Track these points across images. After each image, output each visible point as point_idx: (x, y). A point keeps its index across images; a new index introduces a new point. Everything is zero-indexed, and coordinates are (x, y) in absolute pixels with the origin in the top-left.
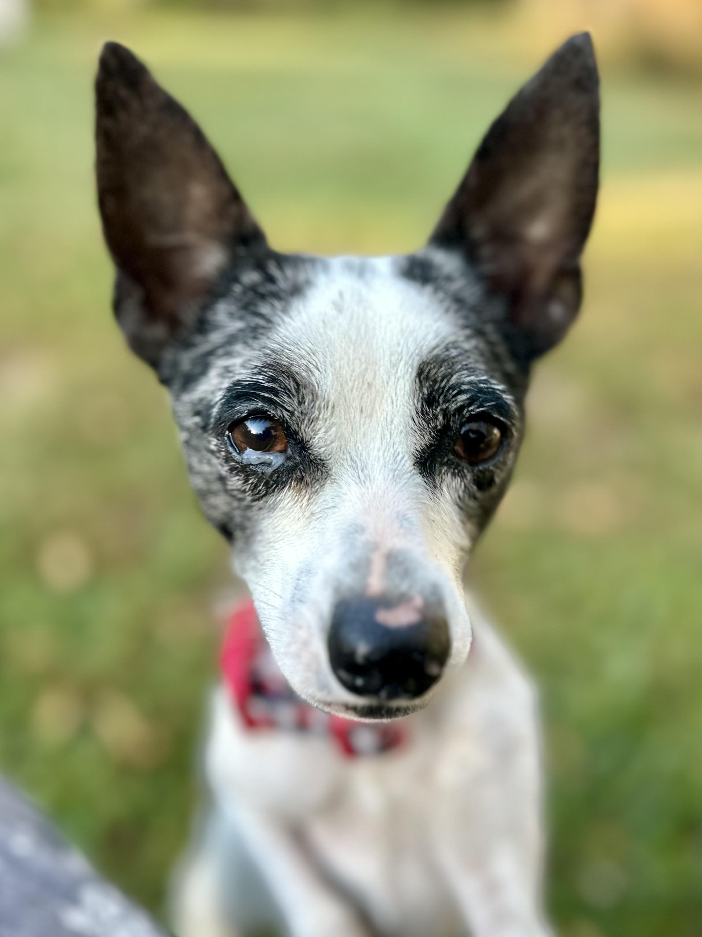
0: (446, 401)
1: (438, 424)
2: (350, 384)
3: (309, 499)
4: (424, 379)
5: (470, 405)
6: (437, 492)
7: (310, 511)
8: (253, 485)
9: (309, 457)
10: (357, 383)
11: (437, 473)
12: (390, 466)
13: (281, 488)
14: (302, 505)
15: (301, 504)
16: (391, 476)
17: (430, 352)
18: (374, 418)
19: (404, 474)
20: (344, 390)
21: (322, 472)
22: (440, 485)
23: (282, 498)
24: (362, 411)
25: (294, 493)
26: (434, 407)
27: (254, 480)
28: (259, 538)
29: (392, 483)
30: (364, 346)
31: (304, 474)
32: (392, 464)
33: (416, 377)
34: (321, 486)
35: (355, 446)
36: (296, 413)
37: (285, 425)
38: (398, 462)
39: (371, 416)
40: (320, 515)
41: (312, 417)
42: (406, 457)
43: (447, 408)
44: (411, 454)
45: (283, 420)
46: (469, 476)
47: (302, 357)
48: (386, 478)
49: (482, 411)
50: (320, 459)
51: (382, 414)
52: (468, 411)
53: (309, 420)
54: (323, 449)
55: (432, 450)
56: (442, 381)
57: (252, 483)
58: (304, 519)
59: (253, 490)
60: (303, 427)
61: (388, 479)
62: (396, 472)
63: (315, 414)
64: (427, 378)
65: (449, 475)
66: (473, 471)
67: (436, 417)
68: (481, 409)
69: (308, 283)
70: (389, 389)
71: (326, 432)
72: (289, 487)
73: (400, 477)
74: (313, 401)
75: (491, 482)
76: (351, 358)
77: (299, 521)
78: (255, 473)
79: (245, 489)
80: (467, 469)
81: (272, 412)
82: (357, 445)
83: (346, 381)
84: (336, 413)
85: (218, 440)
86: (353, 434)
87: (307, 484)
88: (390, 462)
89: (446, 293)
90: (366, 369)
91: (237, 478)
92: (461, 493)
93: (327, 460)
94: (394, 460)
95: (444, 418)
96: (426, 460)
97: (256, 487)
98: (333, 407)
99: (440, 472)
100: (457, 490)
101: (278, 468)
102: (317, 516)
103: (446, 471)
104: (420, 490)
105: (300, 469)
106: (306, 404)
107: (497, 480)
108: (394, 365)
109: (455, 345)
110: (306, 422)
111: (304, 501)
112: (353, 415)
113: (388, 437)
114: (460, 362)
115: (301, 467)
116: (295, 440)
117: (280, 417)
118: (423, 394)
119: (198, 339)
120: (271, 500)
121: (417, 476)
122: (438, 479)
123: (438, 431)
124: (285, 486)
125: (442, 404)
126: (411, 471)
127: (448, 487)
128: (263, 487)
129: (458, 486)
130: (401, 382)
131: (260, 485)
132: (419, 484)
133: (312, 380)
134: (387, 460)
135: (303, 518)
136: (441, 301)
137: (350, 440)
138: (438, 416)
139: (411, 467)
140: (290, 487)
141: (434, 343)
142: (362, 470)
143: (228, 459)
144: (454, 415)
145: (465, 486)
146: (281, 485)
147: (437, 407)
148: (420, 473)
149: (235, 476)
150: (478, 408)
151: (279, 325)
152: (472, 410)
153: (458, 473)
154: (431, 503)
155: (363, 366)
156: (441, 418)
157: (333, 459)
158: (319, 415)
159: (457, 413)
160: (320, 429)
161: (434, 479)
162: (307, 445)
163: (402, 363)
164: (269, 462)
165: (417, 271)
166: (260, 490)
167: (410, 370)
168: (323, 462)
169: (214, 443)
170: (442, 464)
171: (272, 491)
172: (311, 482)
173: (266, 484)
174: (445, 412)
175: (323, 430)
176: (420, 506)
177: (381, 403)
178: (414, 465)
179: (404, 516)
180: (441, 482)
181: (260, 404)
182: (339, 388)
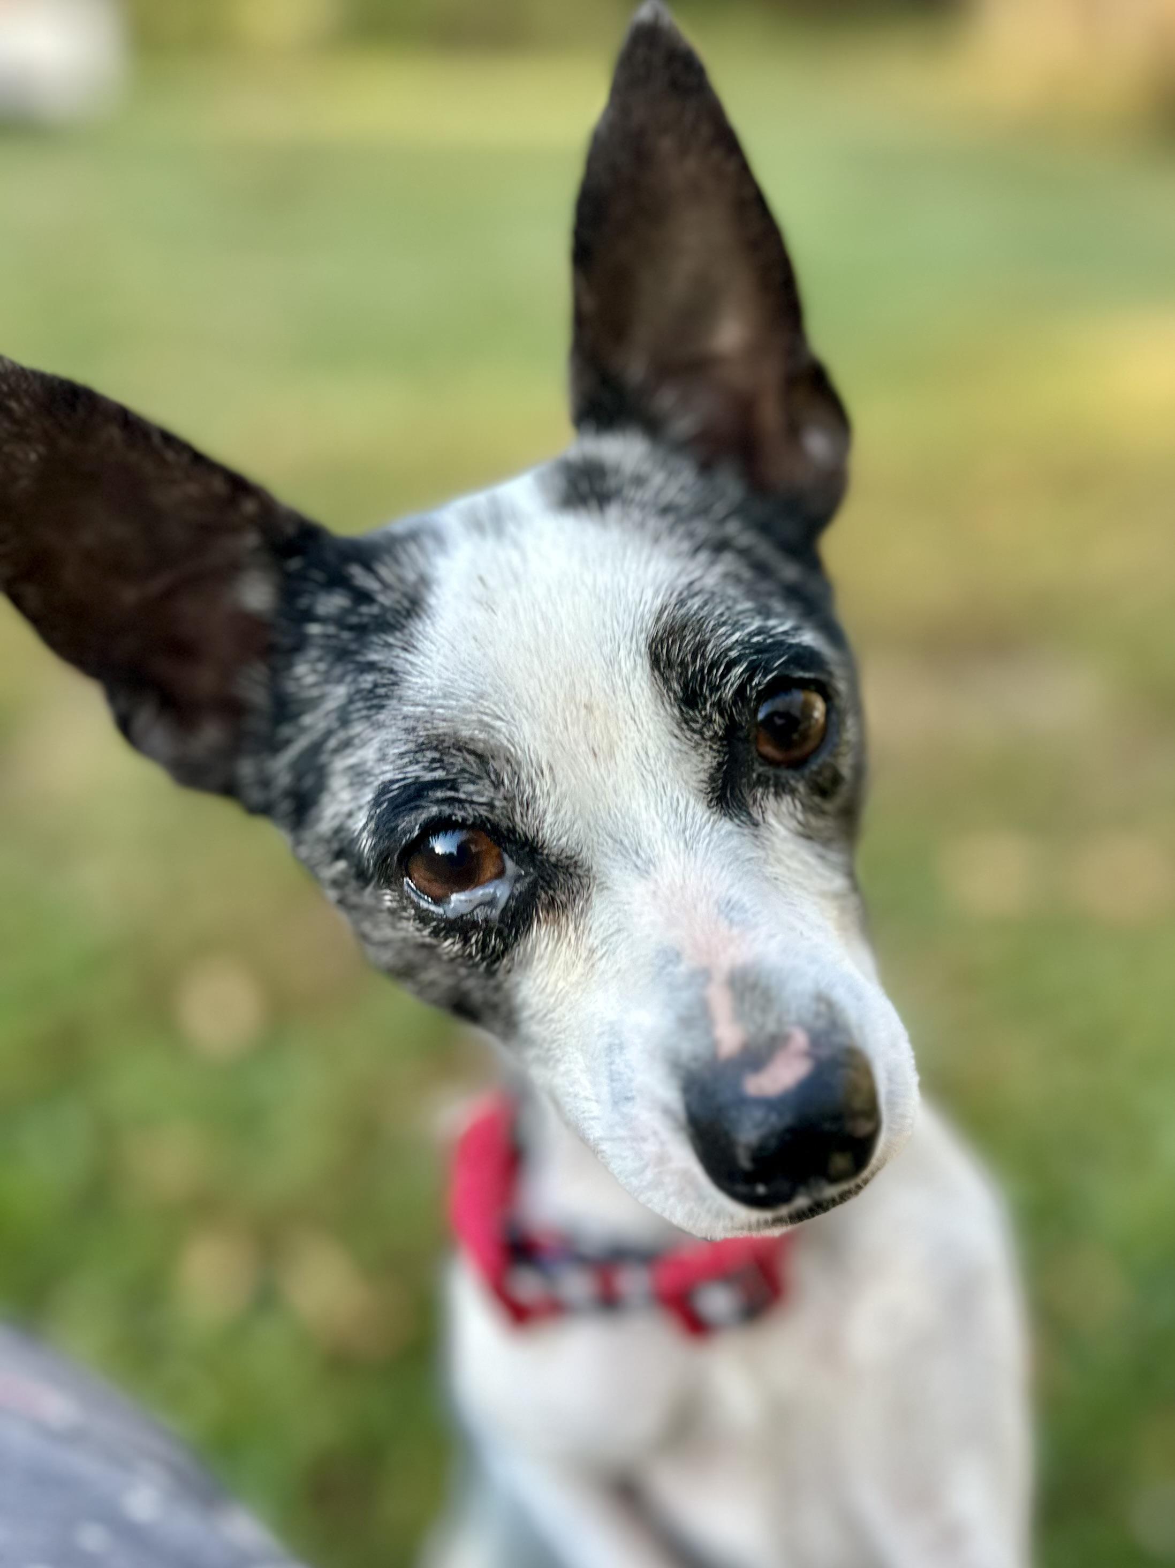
0: (715, 689)
1: (716, 728)
2: (560, 720)
3: (576, 928)
4: (664, 668)
5: (751, 679)
6: (762, 830)
7: (585, 947)
8: (480, 944)
9: (548, 861)
10: (567, 714)
11: (751, 802)
12: (675, 829)
13: (526, 929)
14: (570, 939)
15: (568, 940)
16: (682, 845)
17: (658, 619)
18: (619, 758)
19: (701, 829)
20: (554, 733)
21: (579, 876)
22: (764, 818)
23: (534, 942)
24: (595, 754)
25: (548, 928)
26: (700, 706)
27: (478, 935)
28: (526, 1014)
29: (689, 854)
30: (553, 651)
31: (551, 892)
32: (675, 823)
33: (652, 669)
34: (587, 900)
35: (609, 814)
36: (497, 803)
37: (489, 826)
38: (683, 815)
39: (612, 755)
40: (605, 949)
41: (525, 798)
42: (692, 801)
43: (720, 699)
44: (696, 792)
45: (482, 821)
46: (801, 788)
47: (466, 710)
48: (676, 850)
49: (774, 678)
50: (567, 857)
51: (627, 746)
52: (751, 689)
53: (521, 804)
54: (564, 839)
55: (725, 772)
56: (694, 660)
57: (477, 942)
58: (581, 961)
59: (483, 950)
60: (518, 818)
61: (679, 852)
62: (687, 834)
63: (527, 793)
64: (669, 664)
65: (771, 797)
66: (803, 777)
67: (709, 720)
68: (769, 677)
69: (424, 581)
70: (620, 702)
71: (557, 811)
72: (537, 922)
73: (695, 838)
74: (515, 773)
75: (837, 779)
76: (542, 677)
77: (575, 966)
78: (474, 925)
79: (470, 953)
80: (793, 777)
81: (459, 815)
82: (612, 813)
83: (551, 717)
84: (560, 776)
85: (393, 890)
86: (599, 797)
87: (564, 907)
88: (672, 821)
89: (643, 506)
90: (573, 685)
91: (449, 941)
92: (800, 816)
93: (579, 854)
94: (676, 815)
95: (722, 715)
96: (724, 788)
97: (485, 945)
98: (551, 769)
99: (755, 800)
100: (793, 816)
101: (507, 902)
102: (600, 953)
103: (763, 794)
104: (734, 842)
105: (542, 888)
106: (506, 782)
107: (846, 771)
108: (611, 662)
109: (691, 590)
110: (518, 809)
111: (569, 934)
112: (585, 766)
113: (650, 778)
114: (711, 613)
115: (541, 882)
116: (515, 842)
117: (475, 817)
118: (675, 693)
119: (286, 731)
120: (518, 952)
121: (722, 821)
122: (756, 813)
123: (721, 739)
124: (531, 924)
125: (711, 696)
126: (709, 819)
127: (776, 815)
128: (495, 940)
129: (791, 808)
130: (634, 687)
131: (490, 941)
132: (730, 834)
133: (499, 741)
134: (665, 819)
135: (579, 960)
136: (642, 525)
137: (598, 807)
138: (711, 716)
139: (706, 812)
140: (539, 921)
141: (658, 603)
142: (637, 853)
143: (423, 917)
144: (735, 703)
145: (803, 804)
146: (524, 924)
147: (705, 703)
148: (725, 815)
149: (446, 940)
150: (765, 676)
151: (409, 673)
152: (757, 685)
153: (781, 789)
154: (761, 853)
155: (566, 682)
156: (716, 717)
157: (585, 849)
158: (534, 791)
159: (738, 699)
160: (545, 812)
161: (749, 814)
162: (538, 843)
163: (623, 653)
164: (488, 899)
165: (584, 486)
166: (494, 947)
167: (639, 660)
168: (574, 860)
169: (388, 897)
170: (753, 786)
171: (513, 940)
172: (569, 900)
173: (499, 933)
174: (719, 706)
175: (550, 811)
176: (748, 866)
177: (618, 728)
178: (709, 807)
179: (729, 902)
180: (763, 812)
181: (434, 810)
182: (545, 734)
